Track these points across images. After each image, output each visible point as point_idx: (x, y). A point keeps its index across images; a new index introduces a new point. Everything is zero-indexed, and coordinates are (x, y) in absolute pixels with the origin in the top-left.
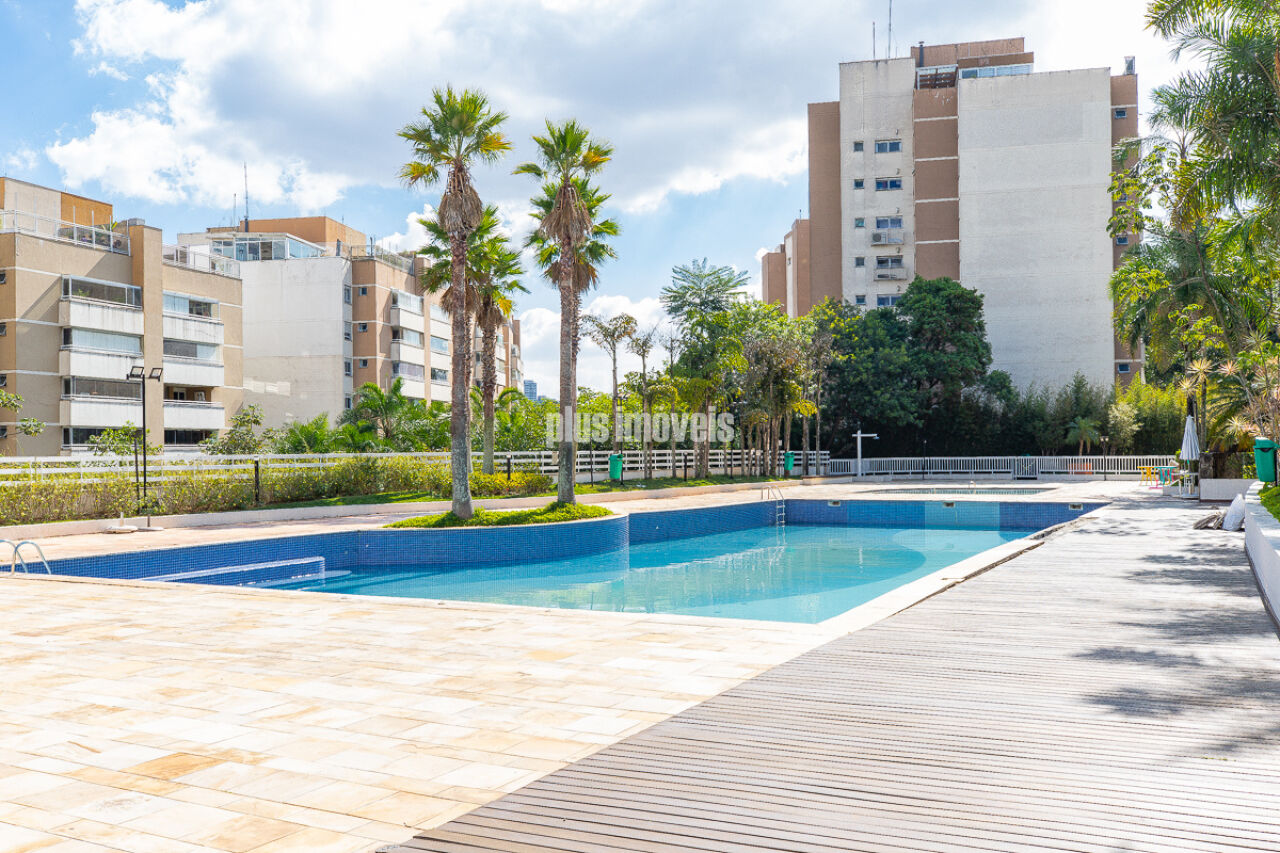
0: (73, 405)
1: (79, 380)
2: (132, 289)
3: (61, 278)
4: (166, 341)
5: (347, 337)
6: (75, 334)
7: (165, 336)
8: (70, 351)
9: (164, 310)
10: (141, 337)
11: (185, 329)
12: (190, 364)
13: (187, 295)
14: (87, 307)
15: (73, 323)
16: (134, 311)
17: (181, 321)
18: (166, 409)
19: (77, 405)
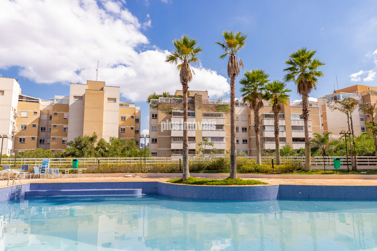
0: (266, 144)
1: (267, 138)
2: (281, 115)
3: (262, 114)
4: (292, 127)
5: (362, 120)
6: (266, 127)
7: (292, 125)
8: (264, 131)
9: (291, 118)
10: (285, 126)
11: (298, 123)
12: (300, 132)
13: (299, 114)
14: (268, 120)
15: (265, 125)
16: (282, 120)
17: (297, 121)
18: (293, 144)
19: (267, 144)
